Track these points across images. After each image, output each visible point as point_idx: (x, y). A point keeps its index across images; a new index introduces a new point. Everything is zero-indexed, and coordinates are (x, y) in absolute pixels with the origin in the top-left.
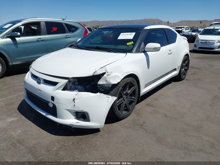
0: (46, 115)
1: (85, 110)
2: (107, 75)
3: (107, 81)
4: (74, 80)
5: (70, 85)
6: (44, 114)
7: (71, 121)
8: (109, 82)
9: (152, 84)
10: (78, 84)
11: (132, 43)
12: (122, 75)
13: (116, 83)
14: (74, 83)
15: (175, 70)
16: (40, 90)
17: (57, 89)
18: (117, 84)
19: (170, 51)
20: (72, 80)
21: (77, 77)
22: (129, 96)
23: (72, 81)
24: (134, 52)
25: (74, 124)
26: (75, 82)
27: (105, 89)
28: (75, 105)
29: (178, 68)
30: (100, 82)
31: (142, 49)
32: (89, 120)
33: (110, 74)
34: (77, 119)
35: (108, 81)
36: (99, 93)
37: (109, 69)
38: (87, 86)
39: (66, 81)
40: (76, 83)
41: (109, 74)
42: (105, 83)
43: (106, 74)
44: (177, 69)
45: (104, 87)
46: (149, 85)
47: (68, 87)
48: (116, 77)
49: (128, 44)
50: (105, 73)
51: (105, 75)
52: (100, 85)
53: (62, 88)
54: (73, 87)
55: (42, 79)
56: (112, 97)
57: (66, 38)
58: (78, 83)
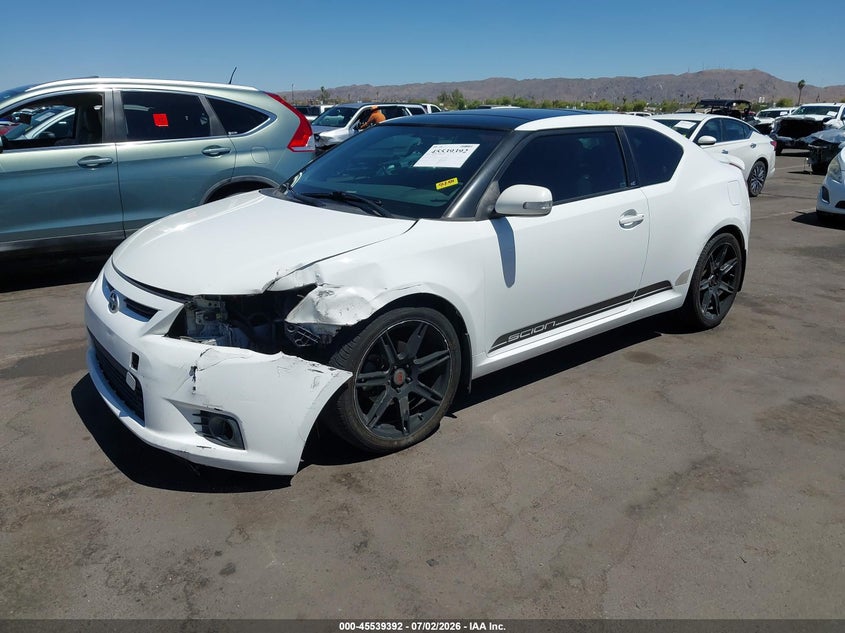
0: (121, 415)
1: (228, 407)
2: (321, 294)
3: (317, 314)
4: (210, 304)
5: (197, 322)
6: (117, 412)
7: (186, 440)
8: (328, 318)
9: (534, 334)
10: (226, 318)
11: (455, 181)
12: (381, 295)
13: (352, 322)
14: (210, 316)
15: (665, 286)
16: (111, 332)
17: (151, 332)
18: (355, 325)
19: (632, 212)
20: (204, 304)
21: (222, 296)
22: (415, 375)
23: (204, 309)
24: (451, 215)
25: (191, 452)
26: (217, 310)
27: (310, 342)
28: (194, 388)
29: (680, 281)
30: (294, 318)
31: (486, 206)
32: (240, 444)
33: (332, 289)
34: (204, 436)
35: (323, 313)
36: (281, 354)
37: (328, 272)
38: (258, 329)
39: (177, 306)
40: (218, 316)
41: (327, 289)
42: (311, 320)
43: (319, 288)
44: (673, 284)
45: (308, 334)
46: (520, 339)
47: (191, 327)
48: (353, 301)
49: (439, 186)
50: (312, 287)
51: (313, 294)
52: (292, 326)
53: (166, 330)
54: (208, 326)
55: (121, 295)
56: (331, 369)
57: (209, 154)
58: (226, 315)
